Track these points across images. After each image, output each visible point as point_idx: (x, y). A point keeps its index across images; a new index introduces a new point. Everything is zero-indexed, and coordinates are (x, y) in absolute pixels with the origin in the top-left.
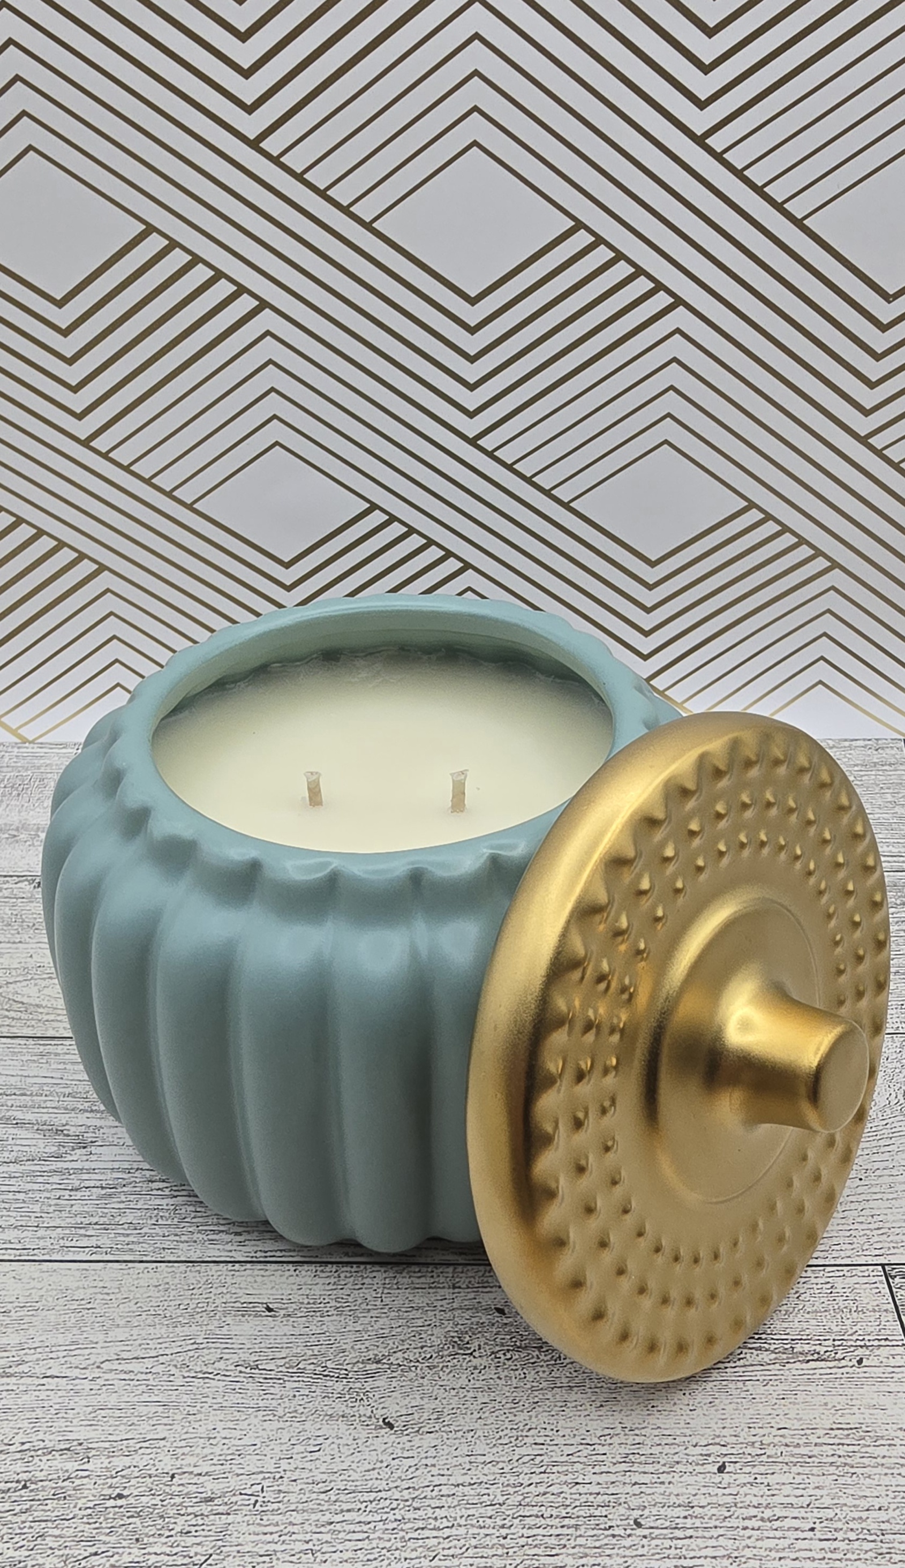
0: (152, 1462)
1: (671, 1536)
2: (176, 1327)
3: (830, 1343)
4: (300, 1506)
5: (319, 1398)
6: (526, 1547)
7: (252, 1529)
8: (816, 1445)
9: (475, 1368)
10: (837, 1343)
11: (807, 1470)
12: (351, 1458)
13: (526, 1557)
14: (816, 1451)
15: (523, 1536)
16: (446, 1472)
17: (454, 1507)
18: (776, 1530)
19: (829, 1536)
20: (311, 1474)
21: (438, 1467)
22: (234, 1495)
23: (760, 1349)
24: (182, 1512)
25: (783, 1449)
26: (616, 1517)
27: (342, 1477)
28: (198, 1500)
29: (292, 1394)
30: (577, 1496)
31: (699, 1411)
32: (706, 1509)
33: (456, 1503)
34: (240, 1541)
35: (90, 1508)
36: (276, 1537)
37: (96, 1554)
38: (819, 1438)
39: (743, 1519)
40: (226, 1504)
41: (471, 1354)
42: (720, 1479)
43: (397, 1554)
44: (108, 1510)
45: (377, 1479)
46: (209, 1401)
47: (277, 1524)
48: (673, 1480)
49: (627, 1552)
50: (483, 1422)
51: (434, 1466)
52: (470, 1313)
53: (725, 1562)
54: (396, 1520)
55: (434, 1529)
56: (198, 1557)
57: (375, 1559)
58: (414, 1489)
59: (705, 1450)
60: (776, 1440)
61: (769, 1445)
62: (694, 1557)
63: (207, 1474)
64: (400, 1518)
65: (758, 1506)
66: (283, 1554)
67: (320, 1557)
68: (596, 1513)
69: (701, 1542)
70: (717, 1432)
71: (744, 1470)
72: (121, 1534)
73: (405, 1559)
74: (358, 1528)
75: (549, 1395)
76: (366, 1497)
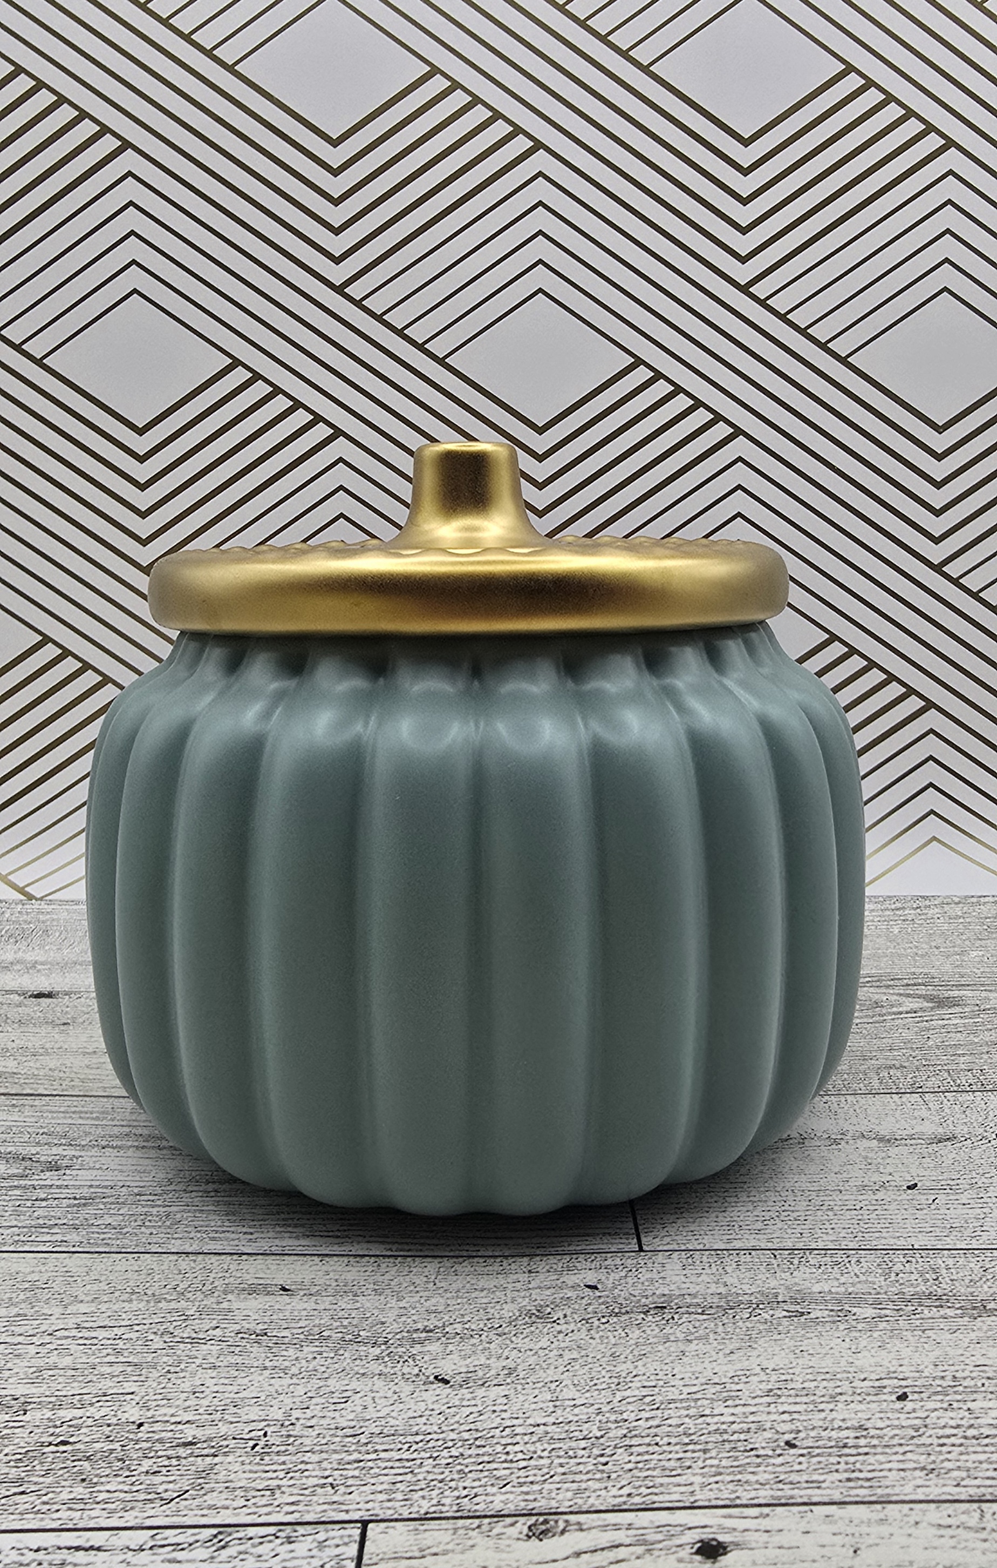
0: (113, 1413)
1: (839, 1453)
2: (159, 1302)
4: (317, 1448)
5: (349, 1361)
6: (634, 1471)
7: (247, 1467)
9: (560, 1332)
12: (391, 1408)
13: (634, 1479)
15: (630, 1462)
16: (521, 1415)
17: (533, 1443)
18: (987, 1445)
20: (334, 1421)
21: (509, 1412)
22: (225, 1439)
24: (150, 1455)
25: (984, 1381)
26: (760, 1440)
27: (377, 1423)
28: (174, 1444)
29: (310, 1356)
30: (705, 1426)
31: (865, 1353)
32: (885, 1431)
33: (536, 1440)
34: (230, 1478)
35: (20, 1454)
36: (282, 1475)
37: (23, 1493)
39: (938, 1438)
40: (213, 1447)
41: (554, 1322)
42: (902, 1406)
43: (453, 1484)
44: (45, 1456)
45: (425, 1424)
46: (198, 1362)
47: (284, 1463)
48: (836, 1408)
49: (778, 1469)
50: (571, 1374)
51: (505, 1411)
52: (552, 1290)
53: (918, 1473)
54: (451, 1457)
55: (505, 1461)
56: (170, 1493)
57: (422, 1489)
58: (477, 1430)
59: (877, 1384)
60: (974, 1375)
61: (965, 1378)
62: (873, 1470)
63: (188, 1422)
64: (457, 1454)
65: (958, 1426)
66: (291, 1489)
67: (342, 1489)
68: (732, 1438)
69: (881, 1458)
70: (892, 1369)
71: (933, 1398)
72: (62, 1475)
73: (465, 1488)
74: (398, 1464)
75: (660, 1348)
76: (410, 1439)
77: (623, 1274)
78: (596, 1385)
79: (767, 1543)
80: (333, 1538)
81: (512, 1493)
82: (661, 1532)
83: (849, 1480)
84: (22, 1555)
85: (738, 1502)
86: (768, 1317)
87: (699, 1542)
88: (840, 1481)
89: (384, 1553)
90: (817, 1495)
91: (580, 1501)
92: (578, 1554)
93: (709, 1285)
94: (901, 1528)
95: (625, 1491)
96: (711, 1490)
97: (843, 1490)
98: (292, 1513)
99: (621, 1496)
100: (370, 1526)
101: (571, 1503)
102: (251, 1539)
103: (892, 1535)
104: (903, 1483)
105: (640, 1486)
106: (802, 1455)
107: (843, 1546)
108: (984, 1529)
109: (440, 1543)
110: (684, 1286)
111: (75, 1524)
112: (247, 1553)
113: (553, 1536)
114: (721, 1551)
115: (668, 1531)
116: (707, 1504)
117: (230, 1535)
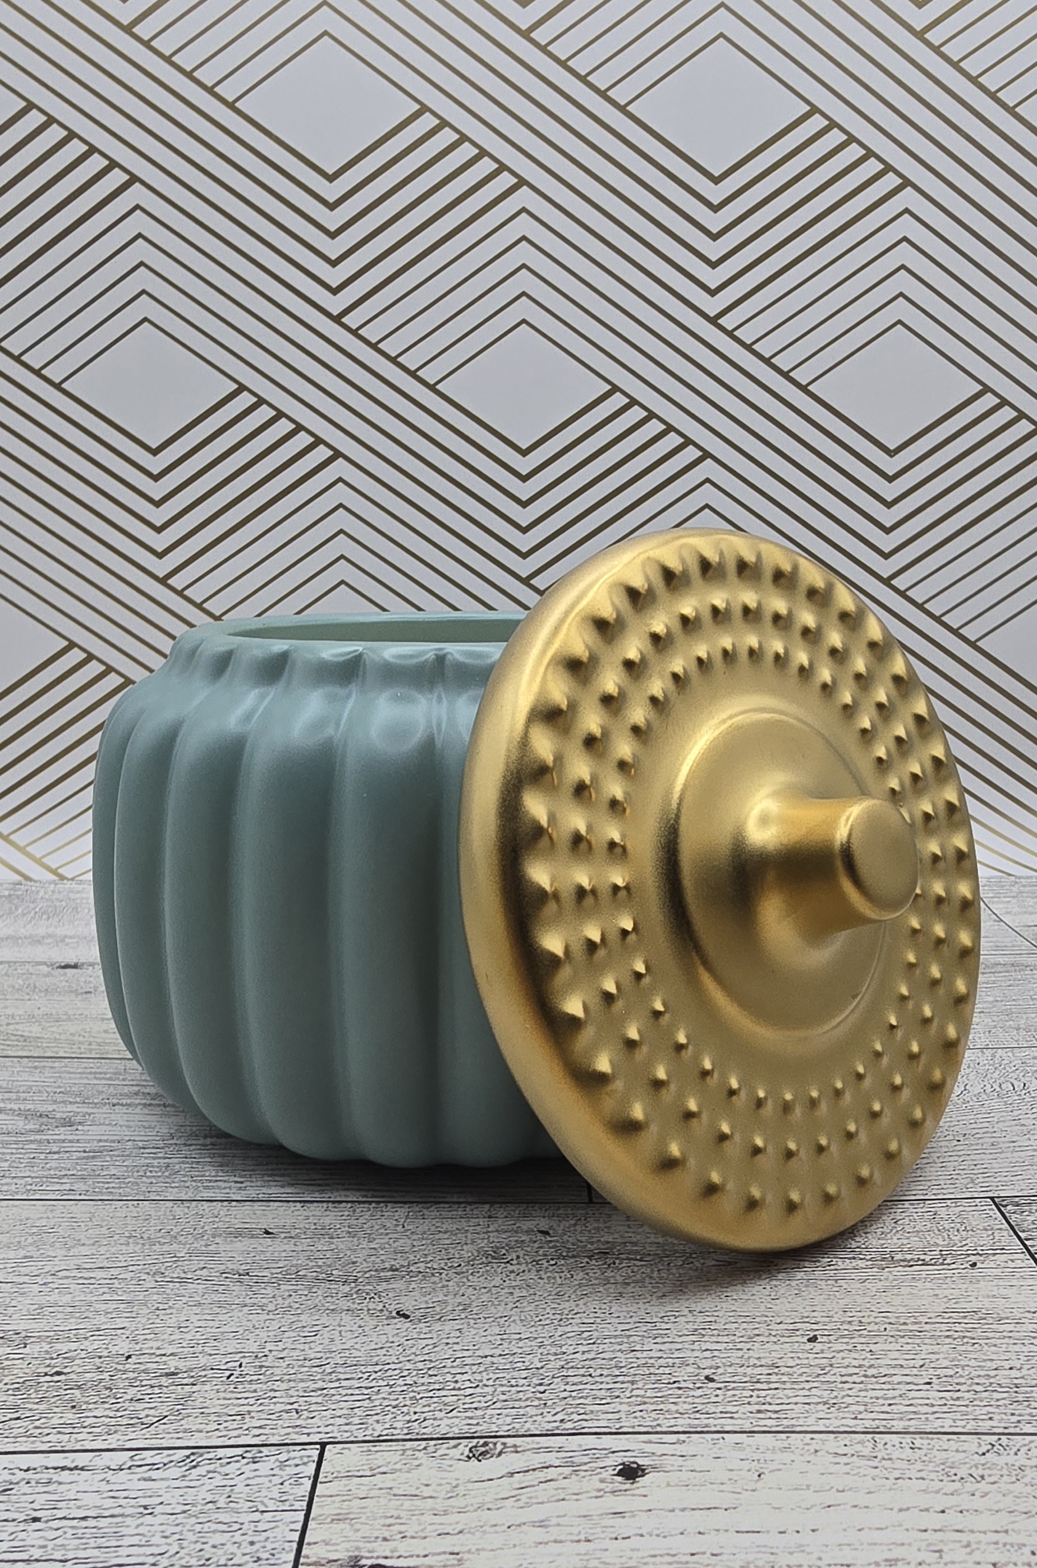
0: (105, 1346)
1: (752, 1388)
2: (155, 1245)
3: (937, 1253)
4: (286, 1377)
5: (321, 1298)
6: (569, 1399)
7: (222, 1395)
8: (926, 1323)
9: (512, 1272)
10: (944, 1253)
11: (918, 1341)
12: (355, 1340)
13: (566, 1406)
14: (927, 1327)
15: (565, 1390)
16: (471, 1347)
17: (480, 1373)
18: (884, 1383)
19: (950, 1388)
20: (303, 1353)
21: (461, 1344)
22: (204, 1370)
23: (853, 1258)
24: (135, 1384)
25: (886, 1326)
26: (682, 1374)
27: (341, 1355)
28: (158, 1374)
29: (287, 1294)
30: (634, 1360)
31: (781, 1300)
32: (794, 1369)
33: (483, 1369)
34: (205, 1405)
35: (18, 1383)
36: (252, 1401)
37: (18, 1418)
38: (930, 1318)
39: (842, 1376)
40: (192, 1377)
41: (508, 1262)
42: (812, 1347)
43: (405, 1409)
44: (40, 1385)
45: (385, 1355)
46: (184, 1300)
47: (255, 1391)
48: (753, 1348)
49: (697, 1400)
50: (519, 1310)
51: (458, 1343)
52: (509, 1234)
53: (821, 1407)
54: (406, 1385)
55: (454, 1389)
56: (149, 1418)
57: (377, 1414)
58: (431, 1361)
59: (791, 1327)
60: (877, 1320)
61: (869, 1323)
62: (782, 1404)
63: (172, 1354)
64: (411, 1383)
65: (860, 1366)
66: (259, 1414)
67: (306, 1414)
68: (657, 1372)
69: (790, 1393)
70: (806, 1315)
71: (840, 1340)
72: (54, 1403)
73: (415, 1413)
74: (357, 1392)
75: (601, 1289)
76: (370, 1369)
77: (573, 1222)
78: (540, 1320)
79: (681, 1466)
80: (294, 1458)
81: (457, 1417)
82: (587, 1455)
83: (759, 1412)
84: (13, 1474)
85: (659, 1429)
86: (699, 1265)
87: (620, 1464)
88: (751, 1413)
89: (339, 1472)
90: (729, 1425)
91: (517, 1426)
92: (512, 1474)
93: (648, 1235)
94: (802, 1455)
95: (559, 1417)
96: (636, 1418)
97: (753, 1421)
98: (259, 1435)
99: (555, 1421)
100: (328, 1447)
101: (510, 1427)
102: (220, 1459)
103: (793, 1461)
104: (806, 1415)
105: (572, 1413)
106: (719, 1389)
107: (749, 1471)
108: (876, 1457)
109: (389, 1463)
110: (626, 1235)
111: (62, 1447)
112: (215, 1472)
113: (492, 1457)
114: (640, 1473)
115: (594, 1454)
116: (630, 1430)
117: (201, 1455)
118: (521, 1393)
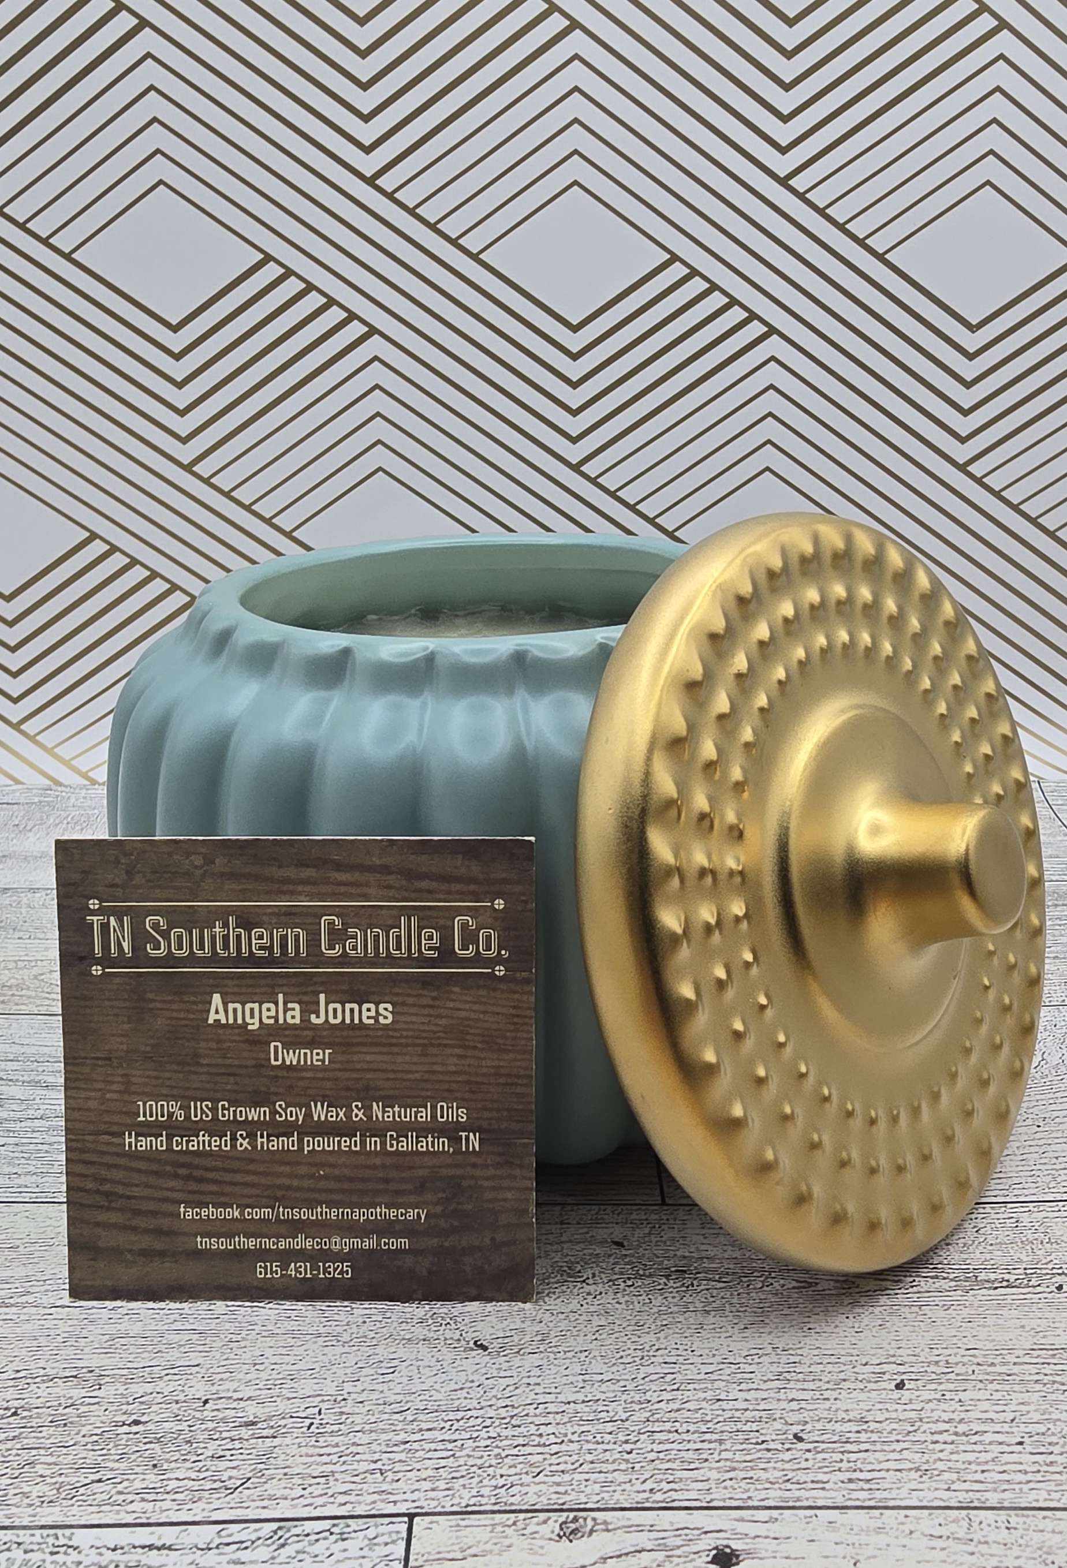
0: (180, 1388)
1: (842, 1450)
3: (1021, 1271)
4: (367, 1427)
5: (395, 1324)
6: (656, 1462)
7: (304, 1450)
8: (1015, 1364)
9: (589, 1294)
10: (1028, 1271)
11: (1007, 1388)
12: (434, 1379)
13: (656, 1472)
14: (1016, 1369)
15: (652, 1451)
16: (553, 1390)
17: (564, 1424)
18: (975, 1443)
19: (1042, 1449)
20: (382, 1395)
21: (543, 1386)
22: (284, 1418)
23: (937, 1277)
24: (215, 1437)
25: (974, 1367)
26: (770, 1431)
27: (422, 1397)
28: (237, 1424)
29: (361, 1320)
30: (720, 1412)
31: (866, 1333)
32: (884, 1424)
33: (566, 1420)
34: (288, 1463)
35: (96, 1435)
36: (335, 1459)
37: (100, 1481)
38: (1018, 1357)
39: (932, 1433)
40: (272, 1427)
41: (584, 1281)
42: (899, 1396)
43: (491, 1471)
44: (119, 1437)
45: (466, 1398)
46: (258, 1328)
47: (337, 1445)
48: (839, 1397)
49: (787, 1466)
50: (600, 1343)
51: (539, 1384)
52: (582, 1246)
53: (914, 1475)
54: (489, 1438)
55: (538, 1445)
56: (233, 1481)
57: (463, 1477)
58: (513, 1406)
59: (877, 1369)
60: (965, 1359)
61: (957, 1364)
62: (873, 1470)
63: (249, 1398)
64: (495, 1435)
65: (950, 1421)
66: (343, 1475)
67: (390, 1476)
68: (745, 1428)
69: (880, 1456)
70: (892, 1353)
71: (929, 1387)
72: (134, 1461)
73: (502, 1476)
74: (440, 1446)
75: (681, 1318)
76: (452, 1416)
77: (647, 1231)
78: (622, 1357)
79: (775, 1552)
80: (383, 1535)
81: (544, 1483)
82: (680, 1535)
83: (850, 1481)
84: (101, 1554)
85: (750, 1503)
86: (779, 1288)
87: (714, 1549)
88: (843, 1482)
89: (429, 1553)
90: (822, 1498)
91: (606, 1496)
92: (604, 1559)
93: (725, 1248)
94: (897, 1537)
95: (648, 1486)
96: (725, 1488)
97: (845, 1493)
98: (345, 1504)
99: (644, 1491)
100: (417, 1519)
101: (598, 1498)
102: (308, 1535)
103: (888, 1545)
104: (899, 1485)
105: (661, 1481)
106: (809, 1451)
107: (844, 1558)
108: (971, 1540)
109: (479, 1542)
110: (703, 1247)
111: (148, 1518)
112: (304, 1552)
113: (582, 1536)
114: (734, 1560)
115: (686, 1535)
116: (721, 1504)
117: (289, 1530)
118: (608, 1453)
